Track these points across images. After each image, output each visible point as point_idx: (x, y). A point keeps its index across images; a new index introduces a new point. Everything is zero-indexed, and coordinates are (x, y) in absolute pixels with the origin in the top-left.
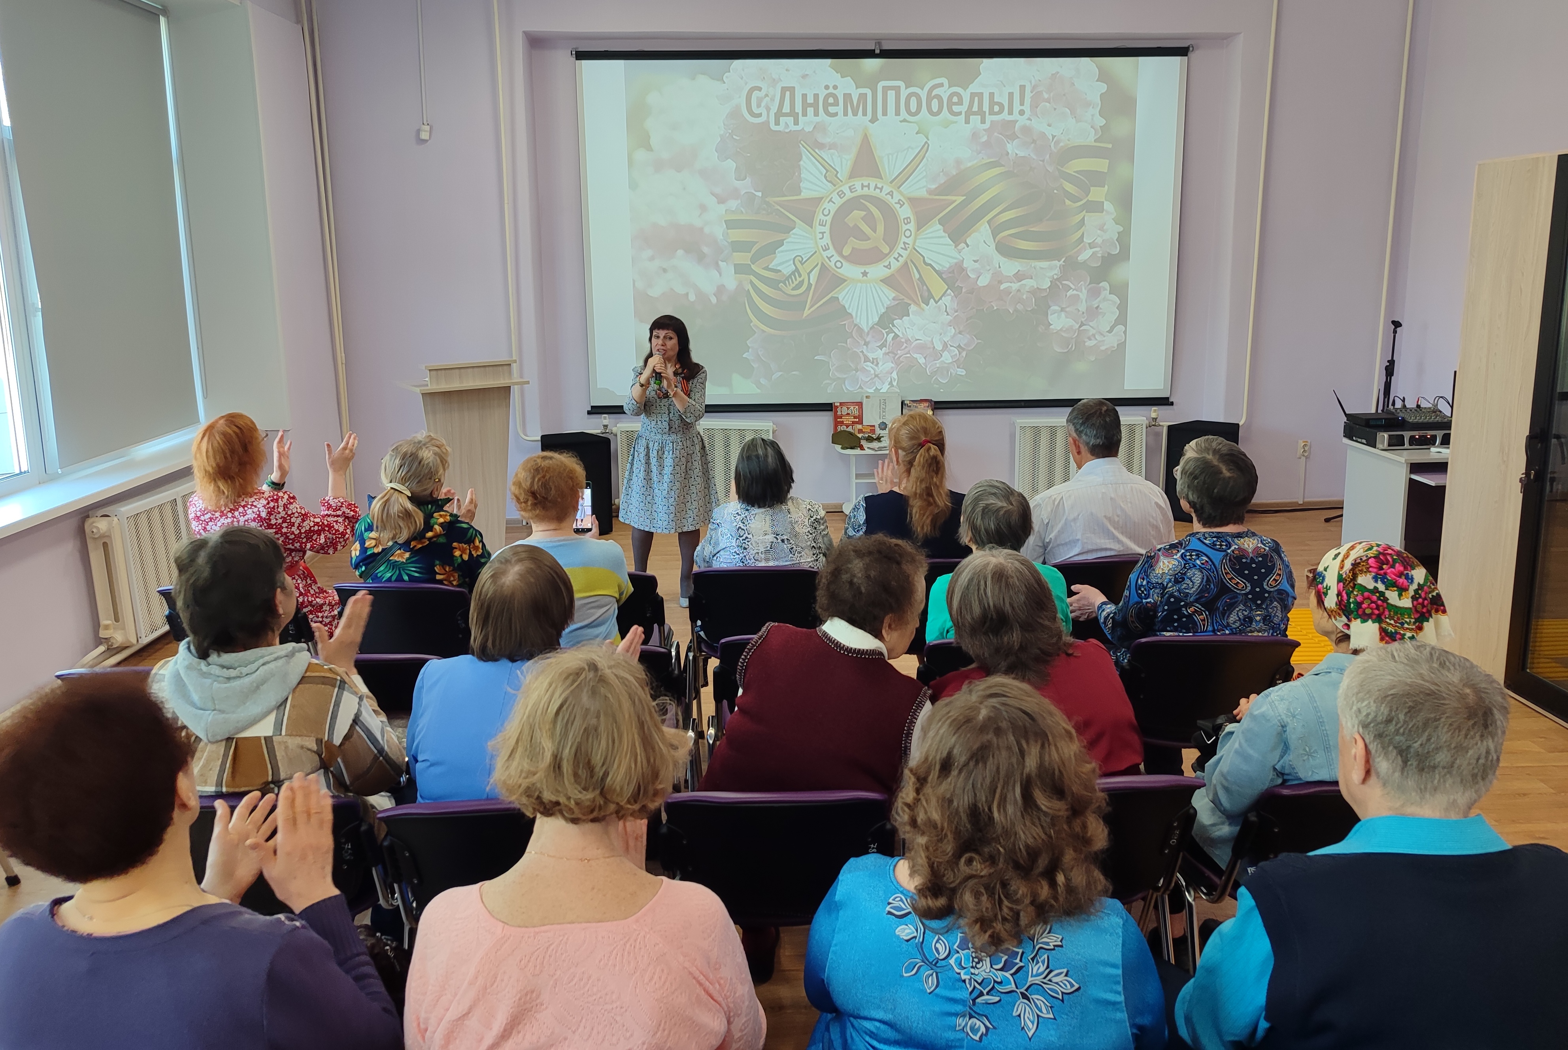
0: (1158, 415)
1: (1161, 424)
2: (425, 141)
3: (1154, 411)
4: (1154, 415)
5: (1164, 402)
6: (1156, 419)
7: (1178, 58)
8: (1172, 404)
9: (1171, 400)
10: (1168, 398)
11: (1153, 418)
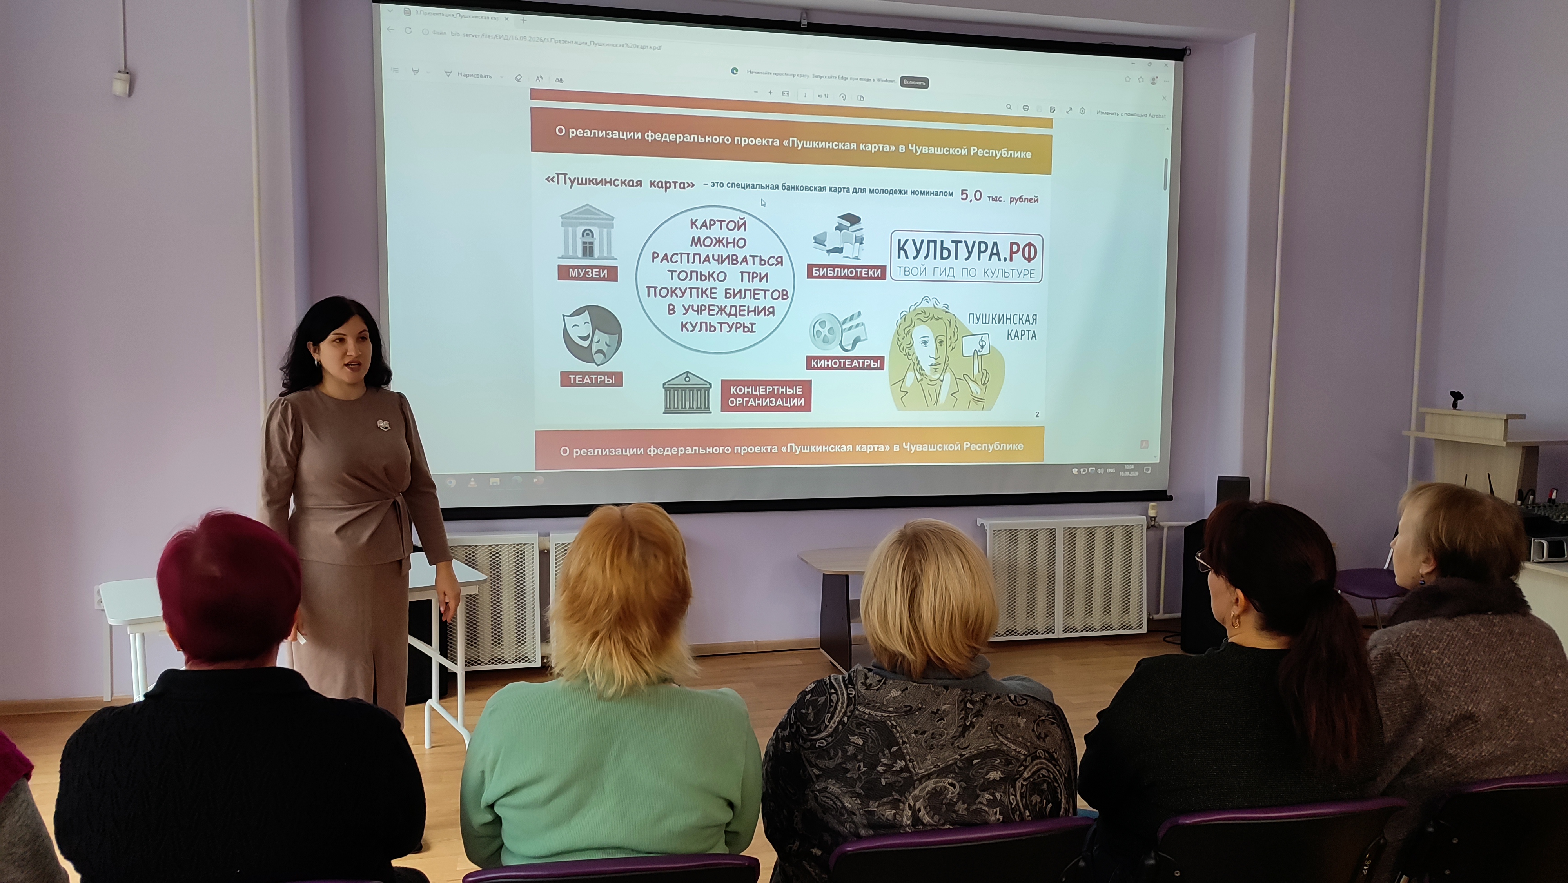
0: (1157, 513)
1: (1161, 524)
3: (1153, 509)
4: (1152, 513)
5: (1160, 496)
6: (1155, 518)
7: (1172, 63)
8: (1170, 498)
9: (1168, 494)
10: (1165, 491)
11: (1151, 517)
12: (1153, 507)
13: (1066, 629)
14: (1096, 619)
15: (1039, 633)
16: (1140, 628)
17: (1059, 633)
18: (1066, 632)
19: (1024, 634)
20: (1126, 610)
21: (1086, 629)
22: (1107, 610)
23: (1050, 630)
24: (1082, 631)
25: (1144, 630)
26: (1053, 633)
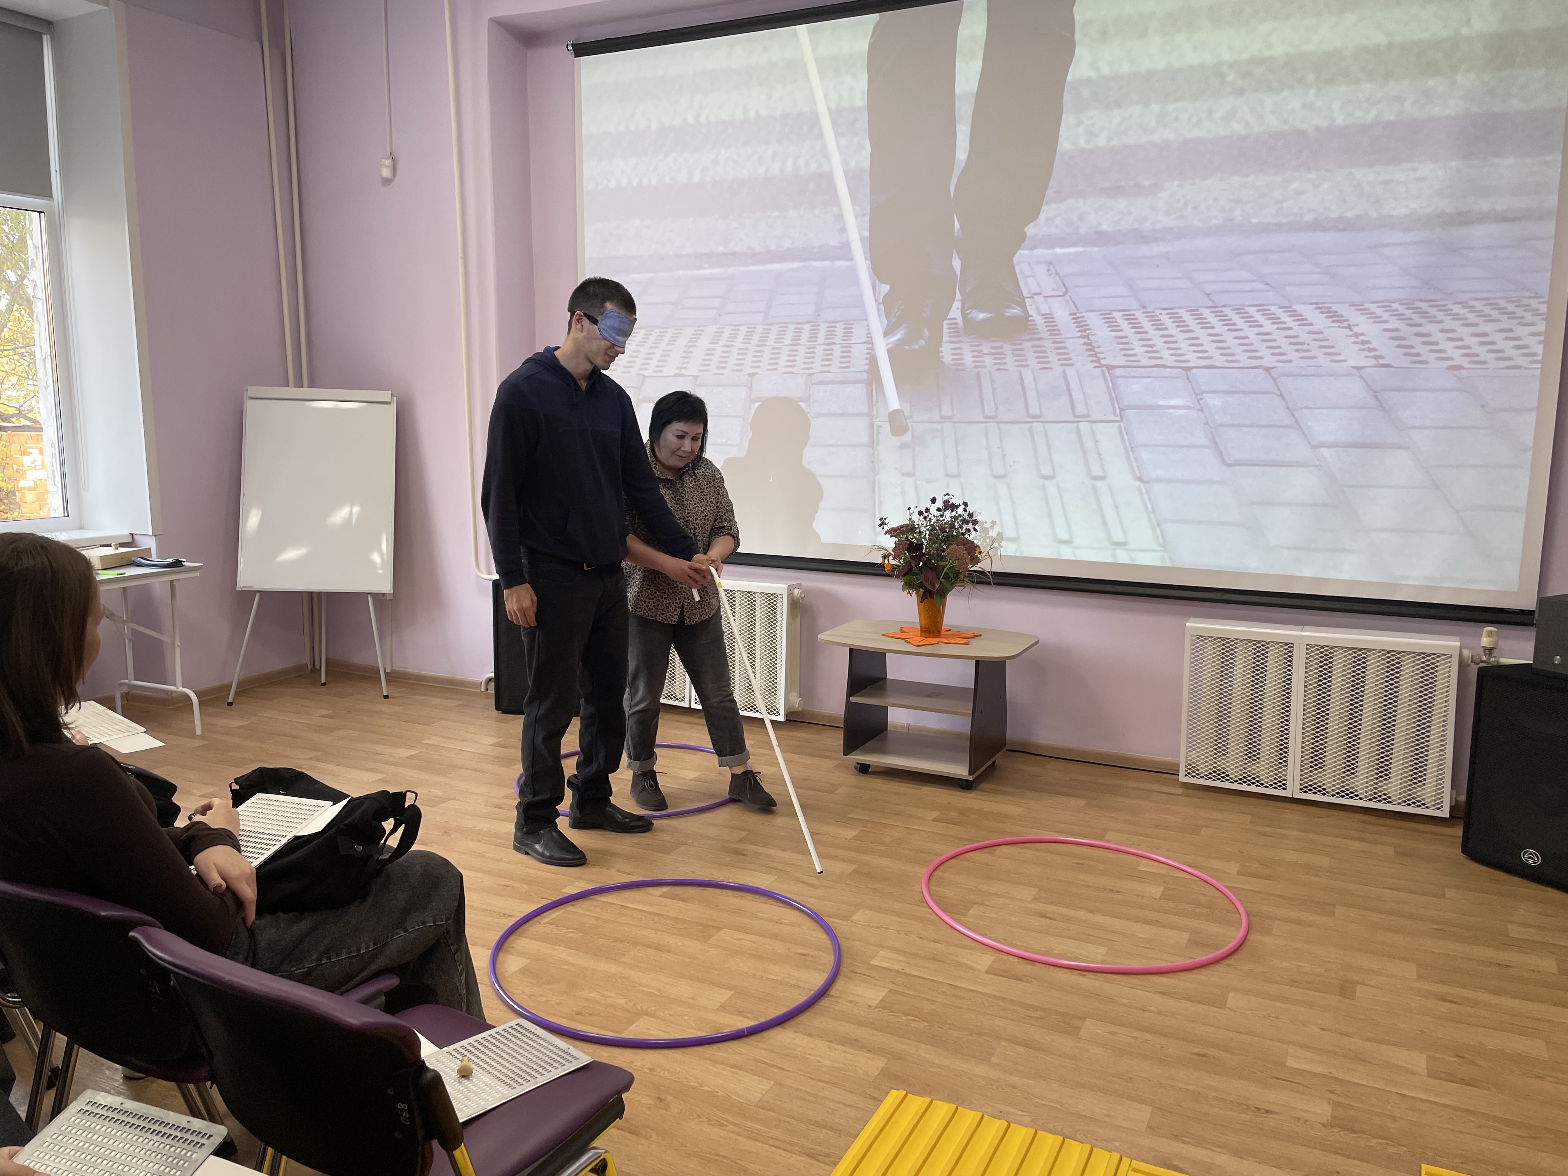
0: (1495, 643)
2: (387, 181)
3: (1487, 635)
4: (1485, 641)
6: (1491, 650)
11: (1485, 649)
12: (1490, 634)
13: (1306, 787)
14: (1362, 781)
15: (1262, 784)
16: (1438, 809)
17: (1293, 790)
18: (1306, 792)
19: (1236, 781)
20: (1417, 776)
21: (1342, 794)
22: (1383, 772)
23: (1282, 784)
24: (1333, 795)
25: (1445, 813)
26: (1284, 789)
